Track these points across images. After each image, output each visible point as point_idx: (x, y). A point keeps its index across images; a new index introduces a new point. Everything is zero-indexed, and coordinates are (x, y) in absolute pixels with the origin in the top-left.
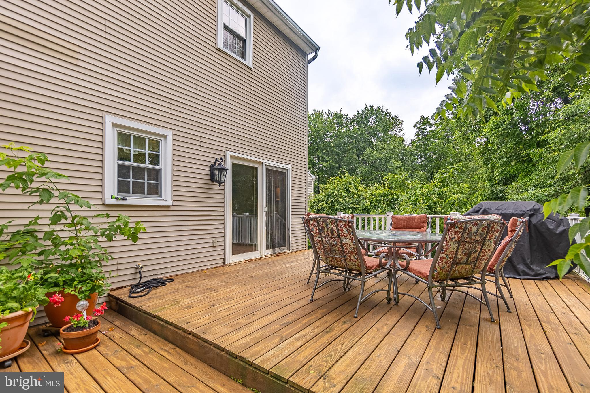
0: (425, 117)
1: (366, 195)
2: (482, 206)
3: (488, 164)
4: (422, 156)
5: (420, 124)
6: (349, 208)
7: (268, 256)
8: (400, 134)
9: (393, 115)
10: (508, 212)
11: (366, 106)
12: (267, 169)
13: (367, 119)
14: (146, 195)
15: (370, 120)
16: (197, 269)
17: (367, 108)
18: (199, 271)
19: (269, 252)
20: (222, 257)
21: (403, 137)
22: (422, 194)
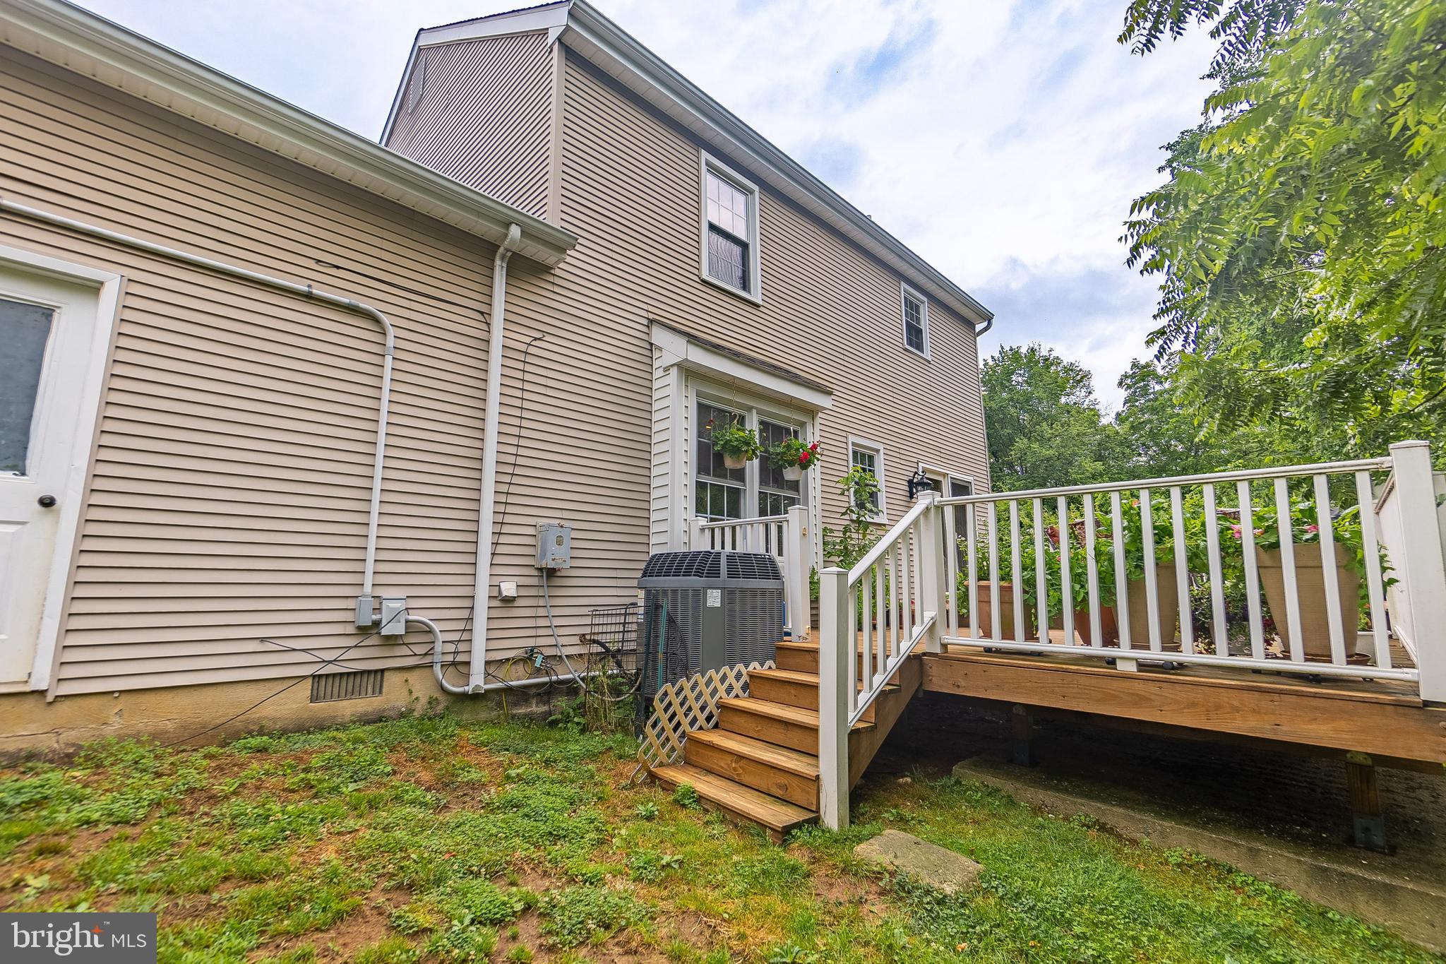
0: (1143, 362)
4: (1149, 448)
5: (1132, 376)
8: (1087, 400)
9: (1066, 361)
11: (1002, 348)
12: (952, 483)
13: (1007, 374)
15: (1014, 378)
17: (1005, 352)
21: (1096, 407)
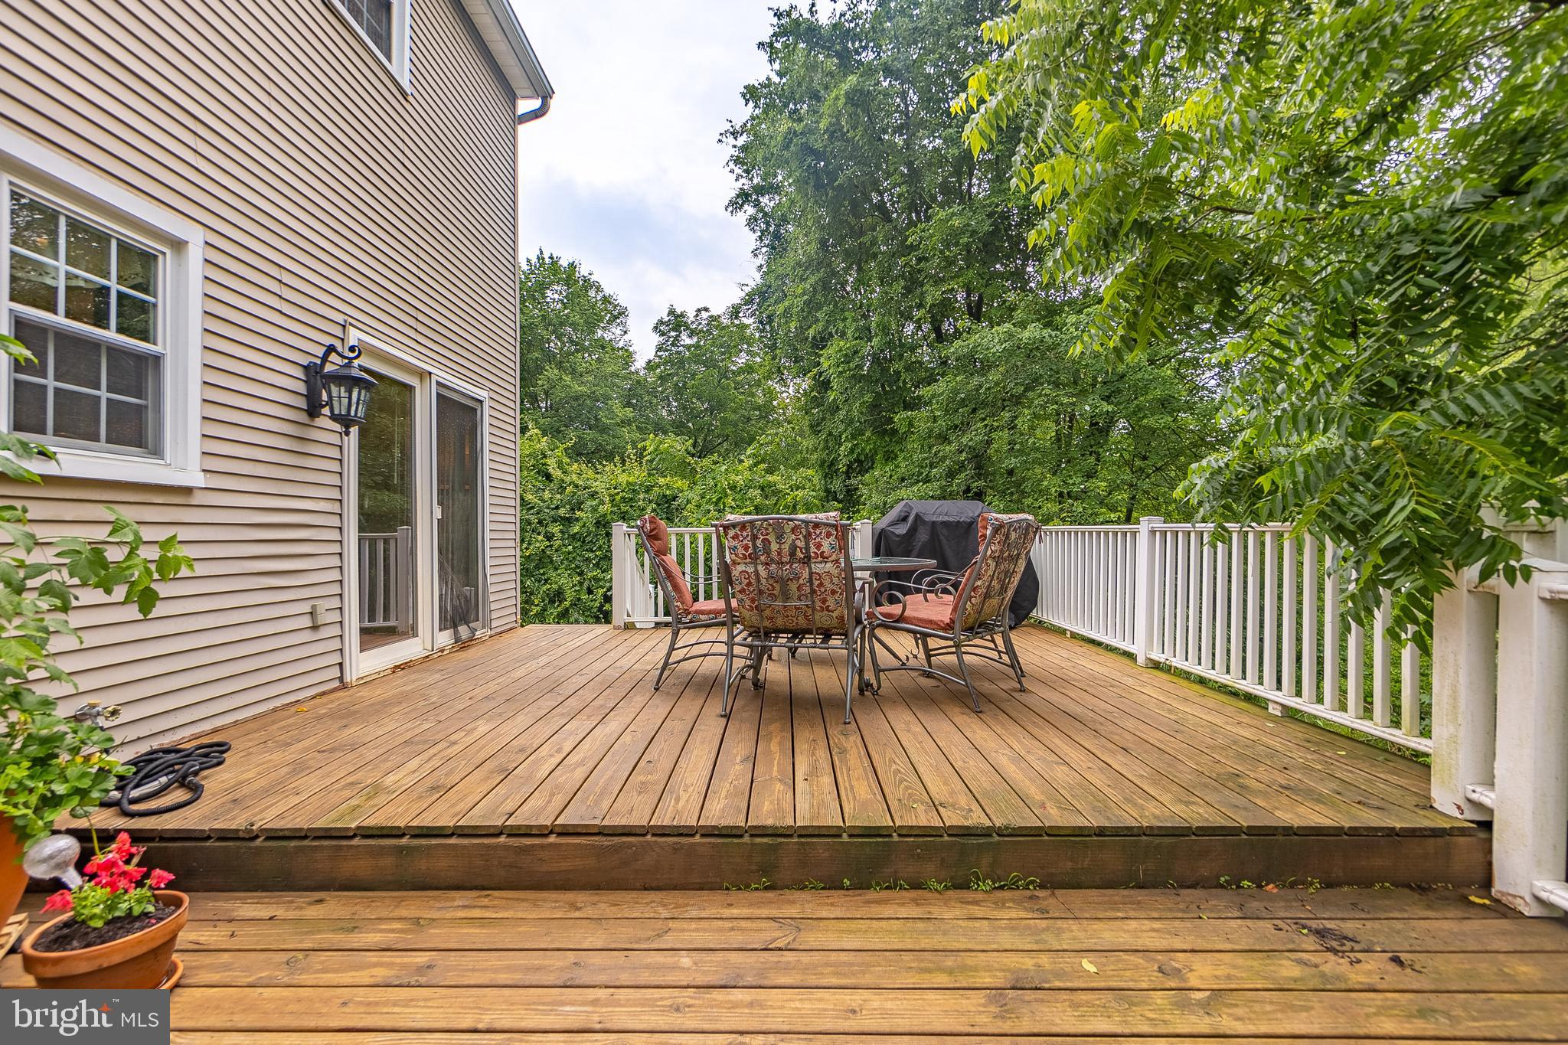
0: (679, 311)
1: (598, 486)
2: (911, 508)
3: (820, 431)
5: (667, 324)
6: (555, 521)
7: (442, 651)
8: (623, 339)
9: (608, 291)
10: (951, 520)
11: (541, 253)
12: (439, 395)
13: (542, 287)
14: (103, 444)
15: (549, 293)
16: (271, 705)
17: (543, 259)
18: (275, 710)
19: (445, 638)
20: (336, 658)
21: (631, 349)
22: (733, 488)
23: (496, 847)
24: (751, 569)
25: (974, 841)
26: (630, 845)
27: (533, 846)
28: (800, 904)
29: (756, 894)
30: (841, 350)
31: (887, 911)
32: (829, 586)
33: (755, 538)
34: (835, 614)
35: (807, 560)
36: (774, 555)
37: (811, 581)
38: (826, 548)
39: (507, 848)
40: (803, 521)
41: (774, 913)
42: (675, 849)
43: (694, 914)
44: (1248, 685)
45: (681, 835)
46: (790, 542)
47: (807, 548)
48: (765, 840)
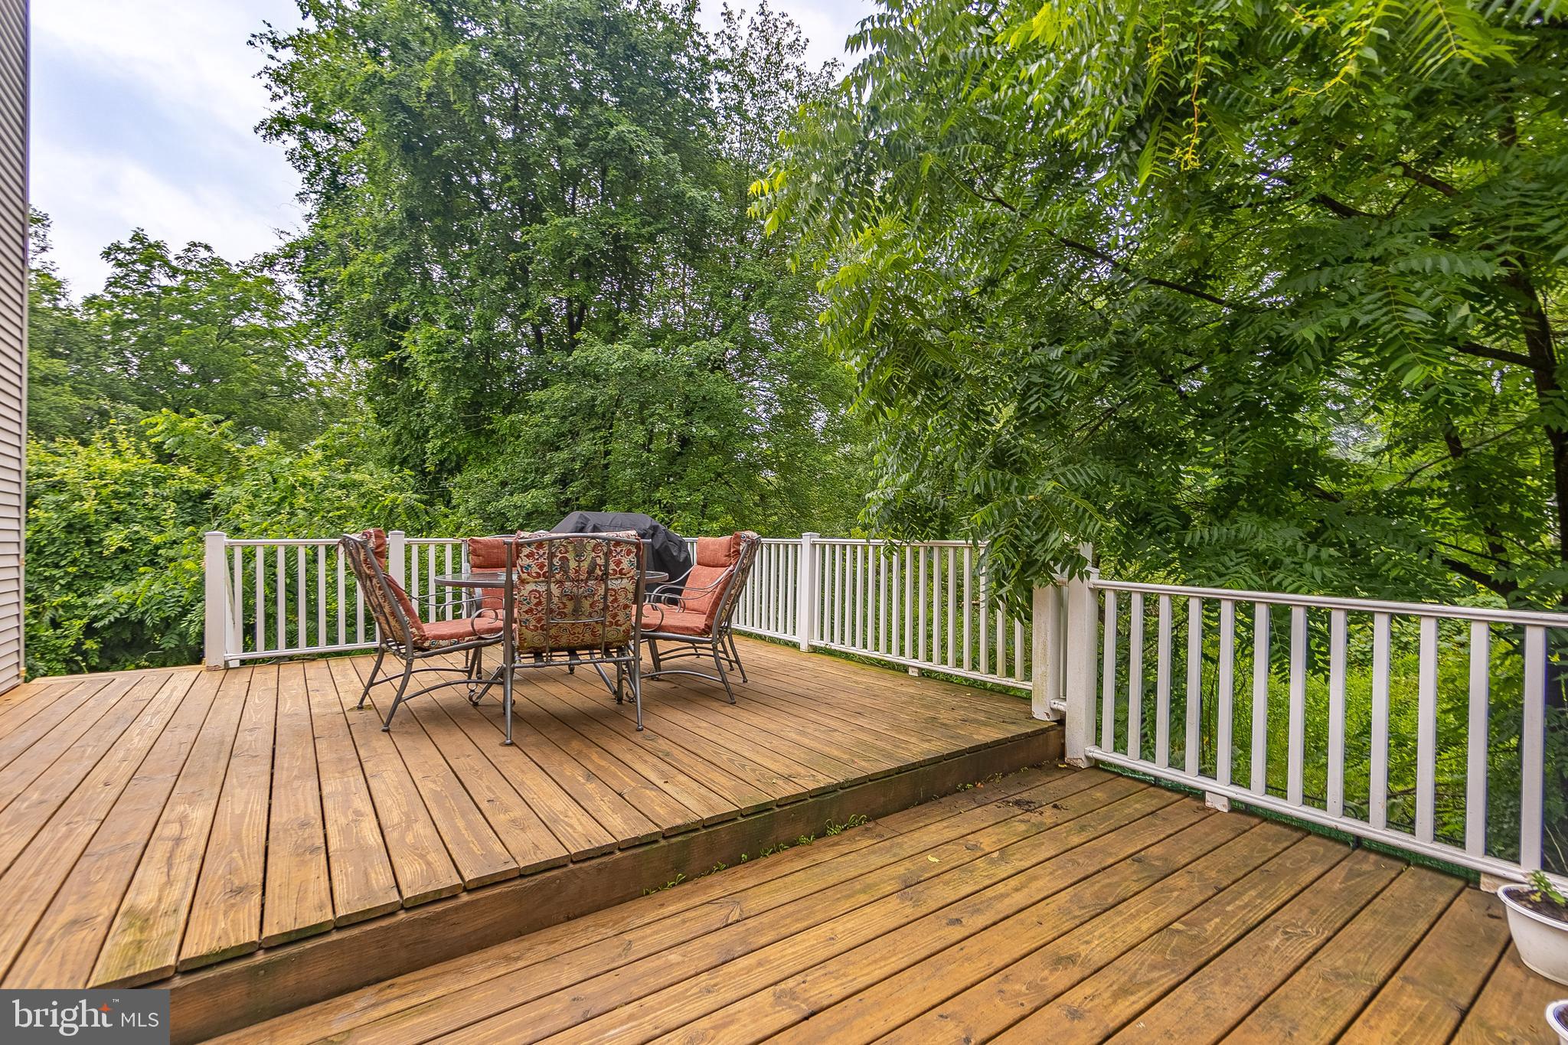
2: (587, 520)
23: (400, 924)
24: (542, 588)
25: (828, 797)
26: (556, 878)
27: (445, 912)
28: (720, 885)
29: (675, 890)
30: (431, 338)
31: (786, 868)
32: (622, 601)
33: (552, 556)
34: (622, 629)
35: (604, 578)
36: (572, 573)
37: (605, 597)
38: (625, 565)
39: (411, 924)
40: (604, 539)
41: (705, 898)
42: (599, 870)
43: (639, 922)
44: (893, 657)
45: (605, 854)
46: (589, 559)
47: (607, 565)
48: (679, 838)
